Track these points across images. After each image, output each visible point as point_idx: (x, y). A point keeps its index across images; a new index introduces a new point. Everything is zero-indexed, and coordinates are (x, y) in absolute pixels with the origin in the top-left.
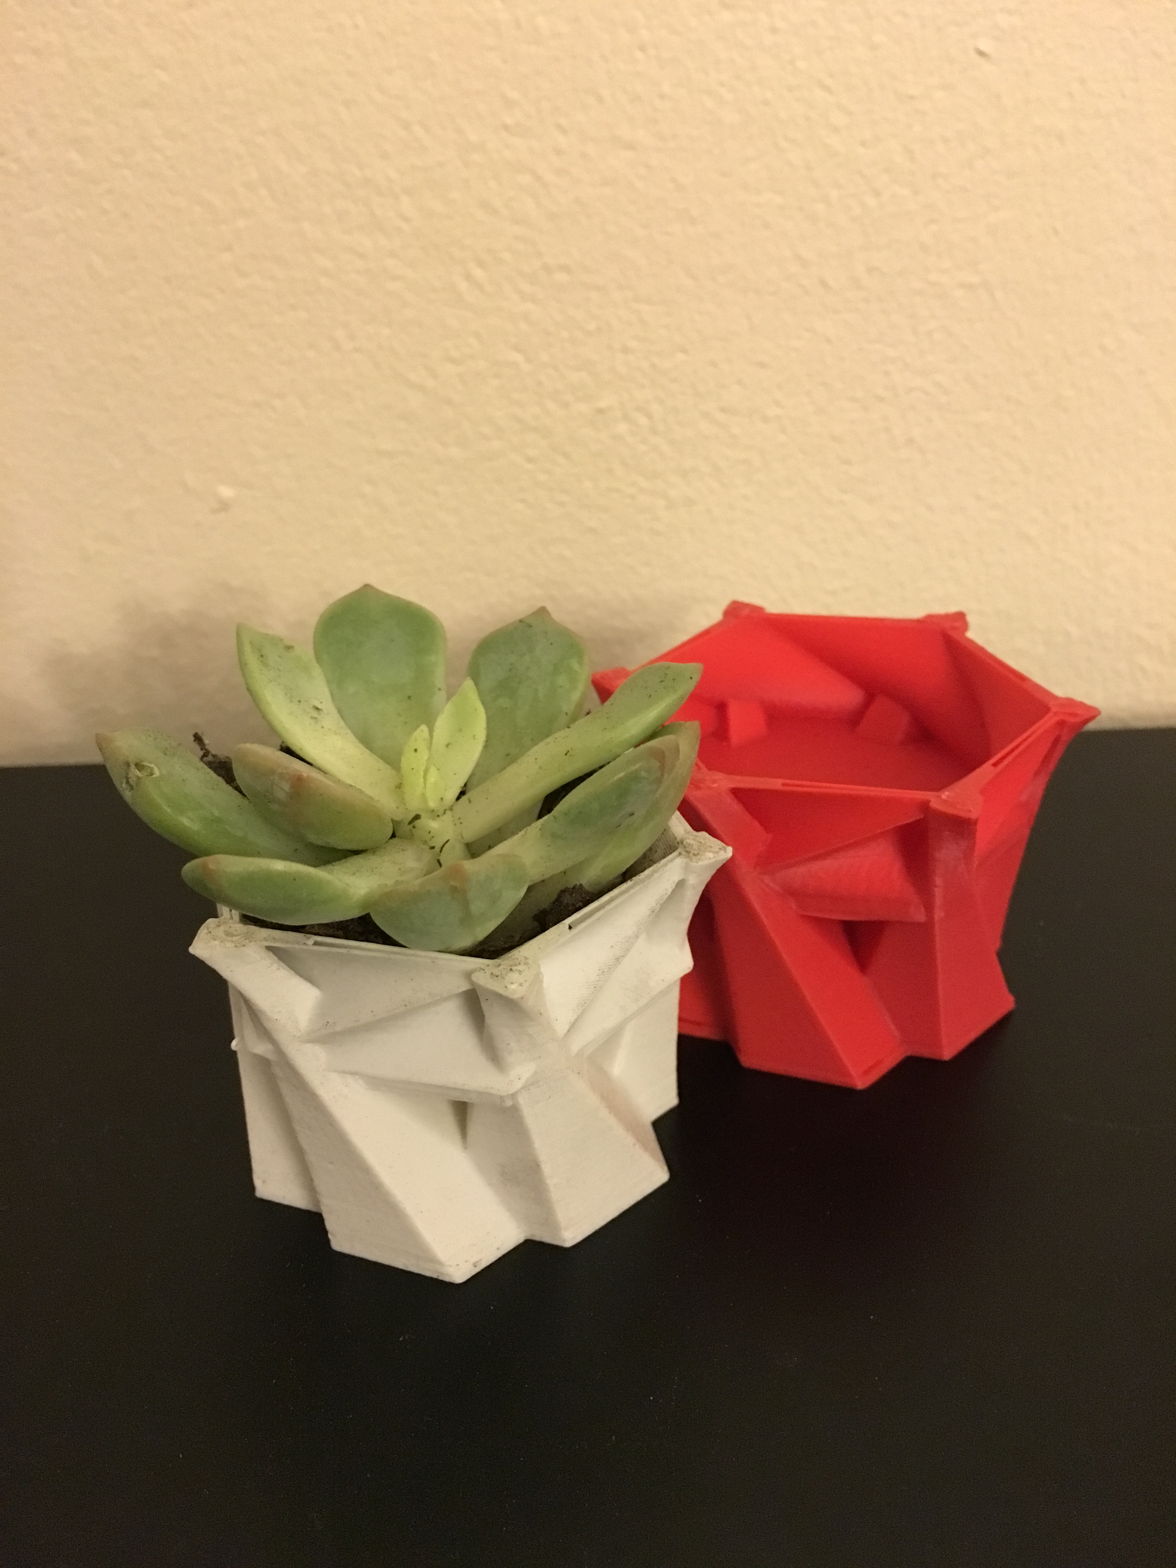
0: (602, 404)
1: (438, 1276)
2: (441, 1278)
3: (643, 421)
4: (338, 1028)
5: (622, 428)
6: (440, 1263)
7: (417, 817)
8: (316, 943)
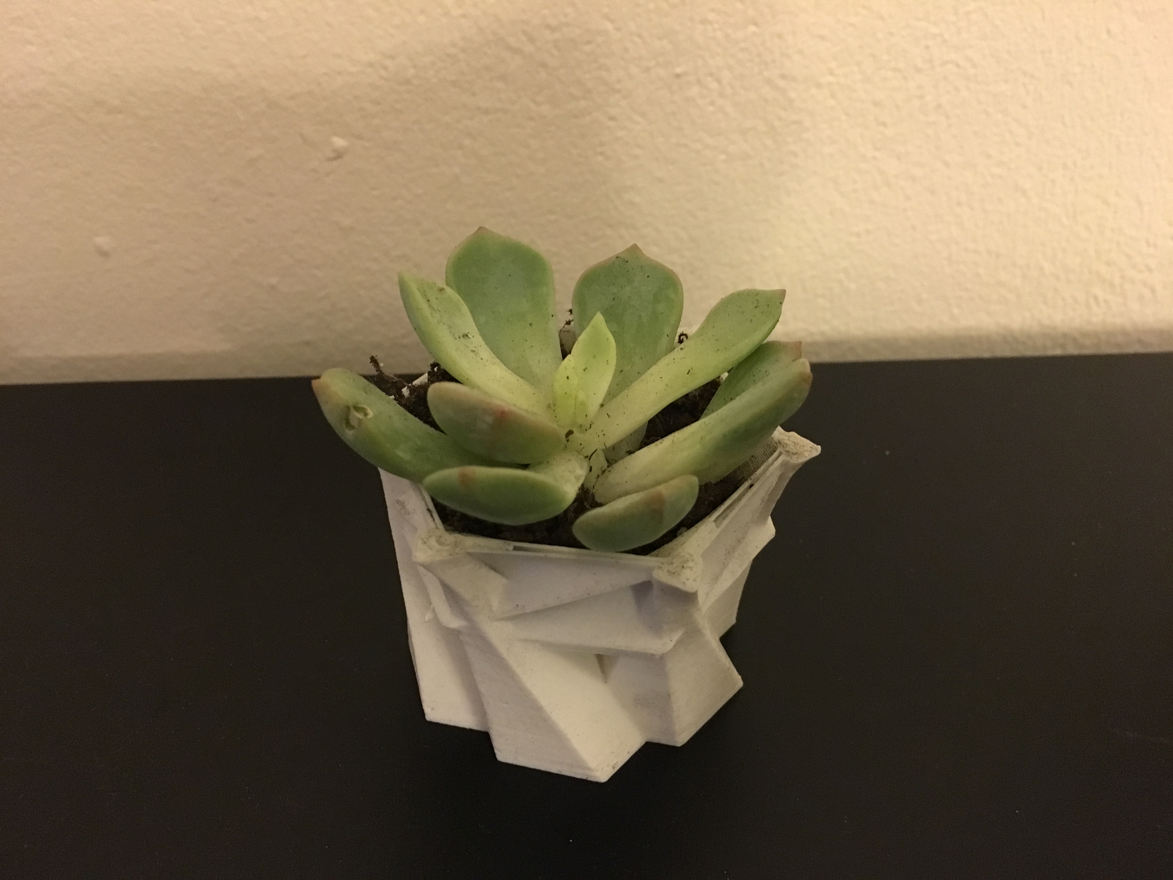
0: (678, 70)
1: (587, 778)
2: (589, 779)
3: (714, 85)
4: (528, 611)
5: (695, 90)
6: (589, 769)
7: (570, 433)
8: (516, 548)
